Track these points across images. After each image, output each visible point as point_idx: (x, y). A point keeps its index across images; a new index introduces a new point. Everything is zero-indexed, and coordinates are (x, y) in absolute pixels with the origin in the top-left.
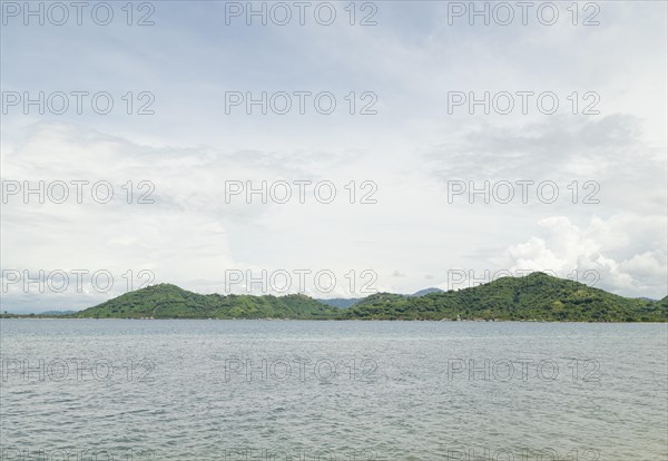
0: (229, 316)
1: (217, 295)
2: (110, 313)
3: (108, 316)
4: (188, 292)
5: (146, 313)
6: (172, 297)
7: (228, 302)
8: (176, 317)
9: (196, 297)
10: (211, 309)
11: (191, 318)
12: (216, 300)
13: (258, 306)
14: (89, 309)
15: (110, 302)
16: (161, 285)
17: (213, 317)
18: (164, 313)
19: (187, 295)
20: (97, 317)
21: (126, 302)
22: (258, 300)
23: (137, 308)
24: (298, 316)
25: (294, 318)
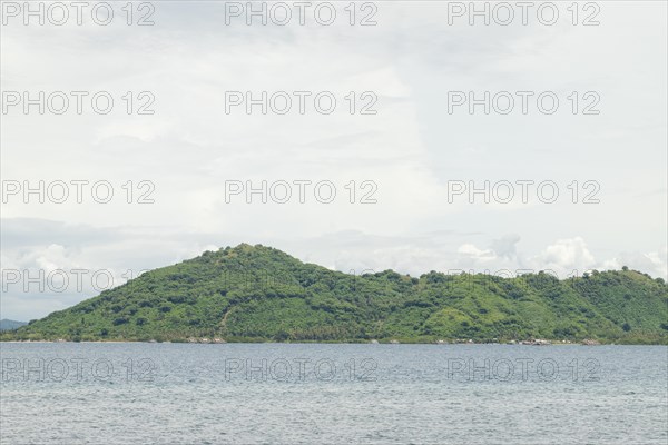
0: (427, 334)
1: (392, 276)
2: (109, 326)
3: (105, 334)
4: (311, 268)
5: (202, 327)
6: (269, 282)
7: (422, 294)
8: (282, 337)
9: (332, 280)
10: (378, 314)
11: (324, 338)
12: (389, 287)
13: (509, 305)
14: (54, 315)
15: (107, 296)
16: (239, 250)
17: (383, 337)
18: (250, 326)
19: (310, 277)
20: (76, 336)
21: (148, 296)
22: (509, 290)
23: (177, 312)
24: (623, 334)
25: (613, 339)
